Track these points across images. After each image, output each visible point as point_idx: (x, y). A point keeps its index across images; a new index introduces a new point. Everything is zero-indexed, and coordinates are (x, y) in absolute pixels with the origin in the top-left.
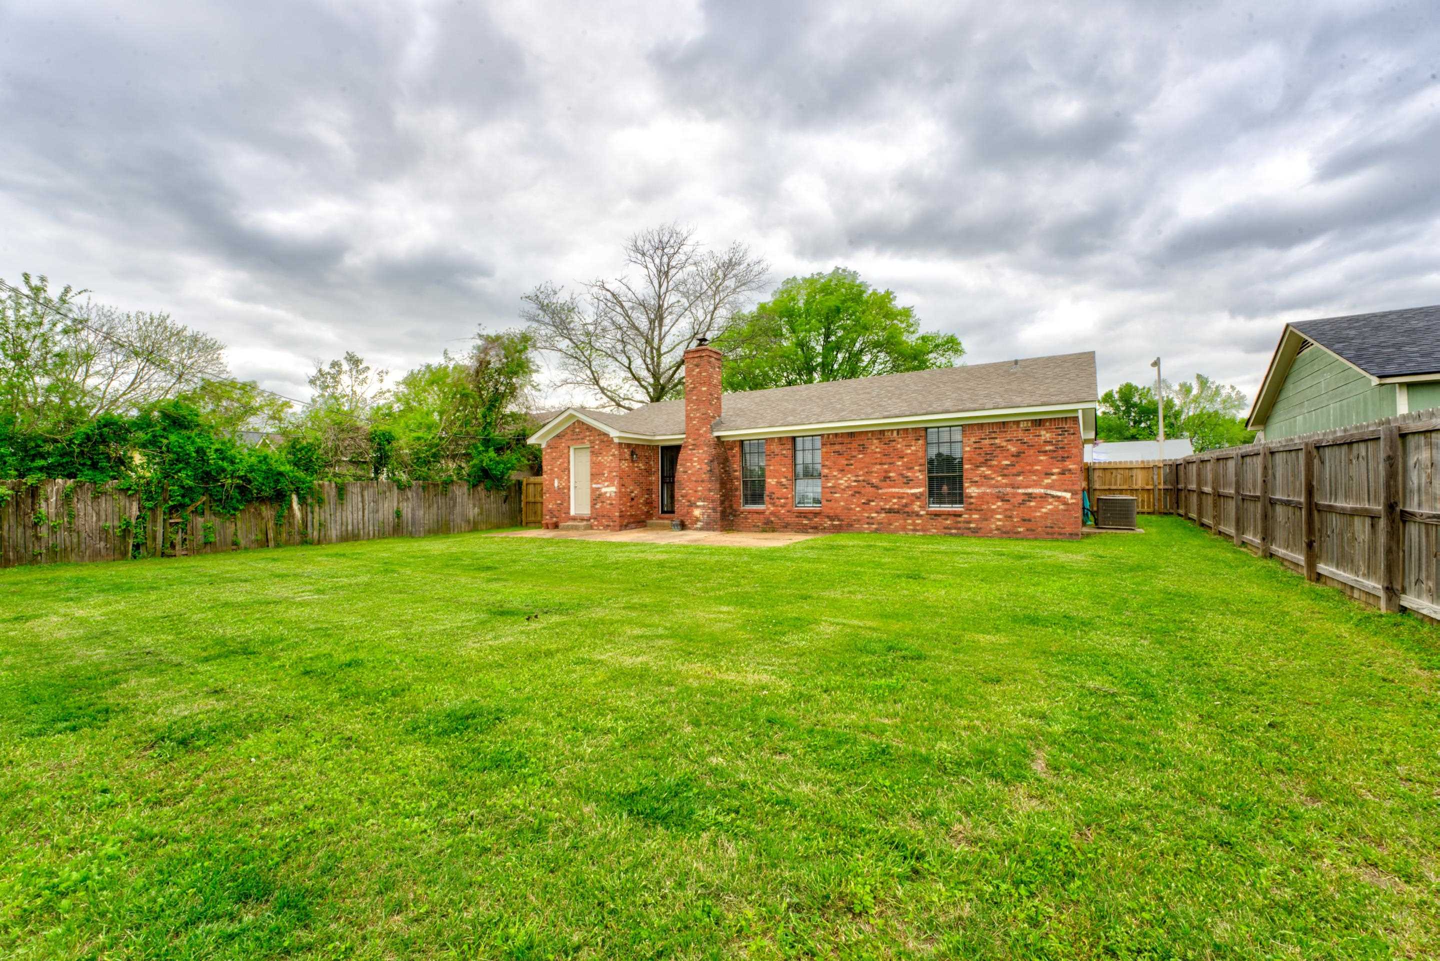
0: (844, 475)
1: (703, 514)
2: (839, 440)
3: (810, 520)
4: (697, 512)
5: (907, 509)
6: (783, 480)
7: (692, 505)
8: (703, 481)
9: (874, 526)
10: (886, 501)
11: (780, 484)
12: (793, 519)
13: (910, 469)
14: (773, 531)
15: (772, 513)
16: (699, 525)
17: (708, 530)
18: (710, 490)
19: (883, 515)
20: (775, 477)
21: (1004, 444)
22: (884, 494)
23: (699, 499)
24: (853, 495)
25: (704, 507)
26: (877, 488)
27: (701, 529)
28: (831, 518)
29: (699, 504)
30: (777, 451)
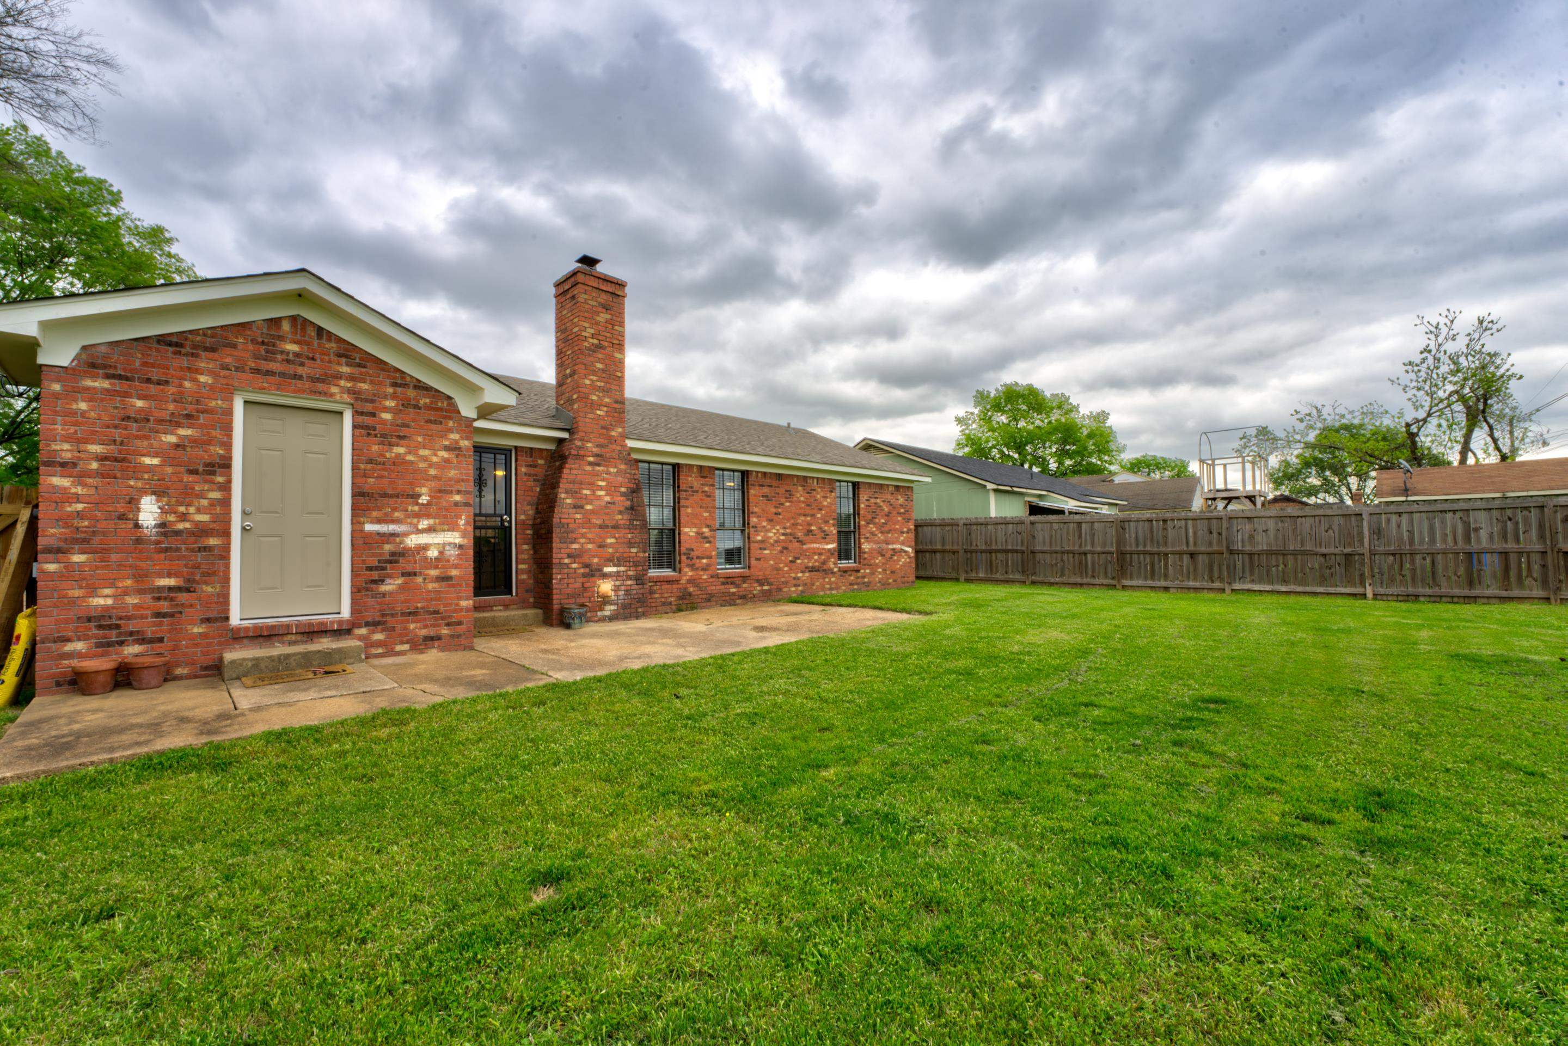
0: (773, 527)
1: (616, 589)
2: (768, 481)
3: (737, 586)
4: (606, 587)
5: (825, 567)
6: (705, 530)
7: (595, 573)
8: (615, 527)
9: (800, 588)
10: (810, 558)
11: (700, 534)
12: (716, 588)
13: (826, 522)
14: (693, 608)
15: (690, 581)
16: (609, 610)
17: (627, 617)
18: (630, 544)
19: (807, 574)
20: (695, 525)
21: (882, 504)
22: (807, 550)
23: (610, 561)
24: (781, 552)
25: (618, 575)
26: (802, 543)
27: (612, 618)
28: (760, 583)
29: (607, 570)
30: (696, 485)
